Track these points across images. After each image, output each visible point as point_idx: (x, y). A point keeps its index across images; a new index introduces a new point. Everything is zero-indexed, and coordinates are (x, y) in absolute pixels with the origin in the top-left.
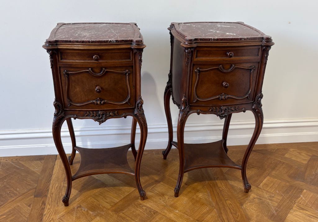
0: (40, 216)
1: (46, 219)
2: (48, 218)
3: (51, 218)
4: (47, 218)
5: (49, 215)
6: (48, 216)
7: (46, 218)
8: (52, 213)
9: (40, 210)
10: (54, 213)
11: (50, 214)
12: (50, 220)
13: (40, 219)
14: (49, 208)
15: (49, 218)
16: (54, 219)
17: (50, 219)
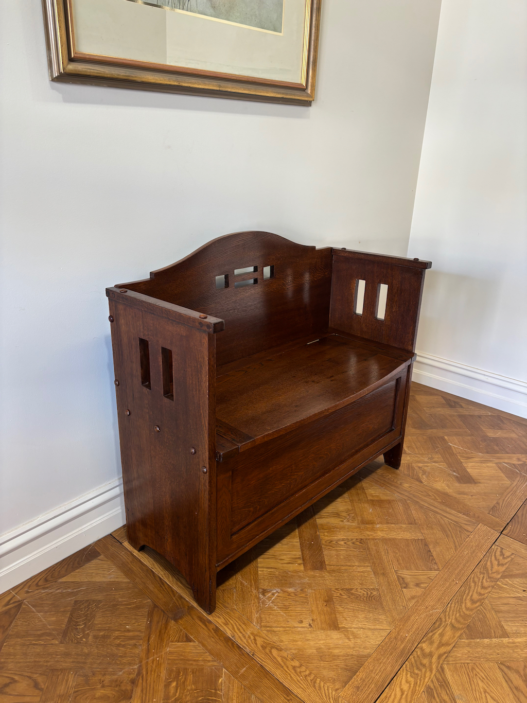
0: (230, 644)
1: (245, 641)
2: (245, 637)
3: (248, 633)
4: (243, 638)
5: (241, 633)
6: (240, 635)
7: (241, 640)
8: (238, 626)
9: (214, 634)
10: (243, 626)
11: (239, 629)
12: (252, 638)
13: (236, 648)
14: (224, 621)
15: (247, 636)
16: (255, 633)
17: (249, 637)
